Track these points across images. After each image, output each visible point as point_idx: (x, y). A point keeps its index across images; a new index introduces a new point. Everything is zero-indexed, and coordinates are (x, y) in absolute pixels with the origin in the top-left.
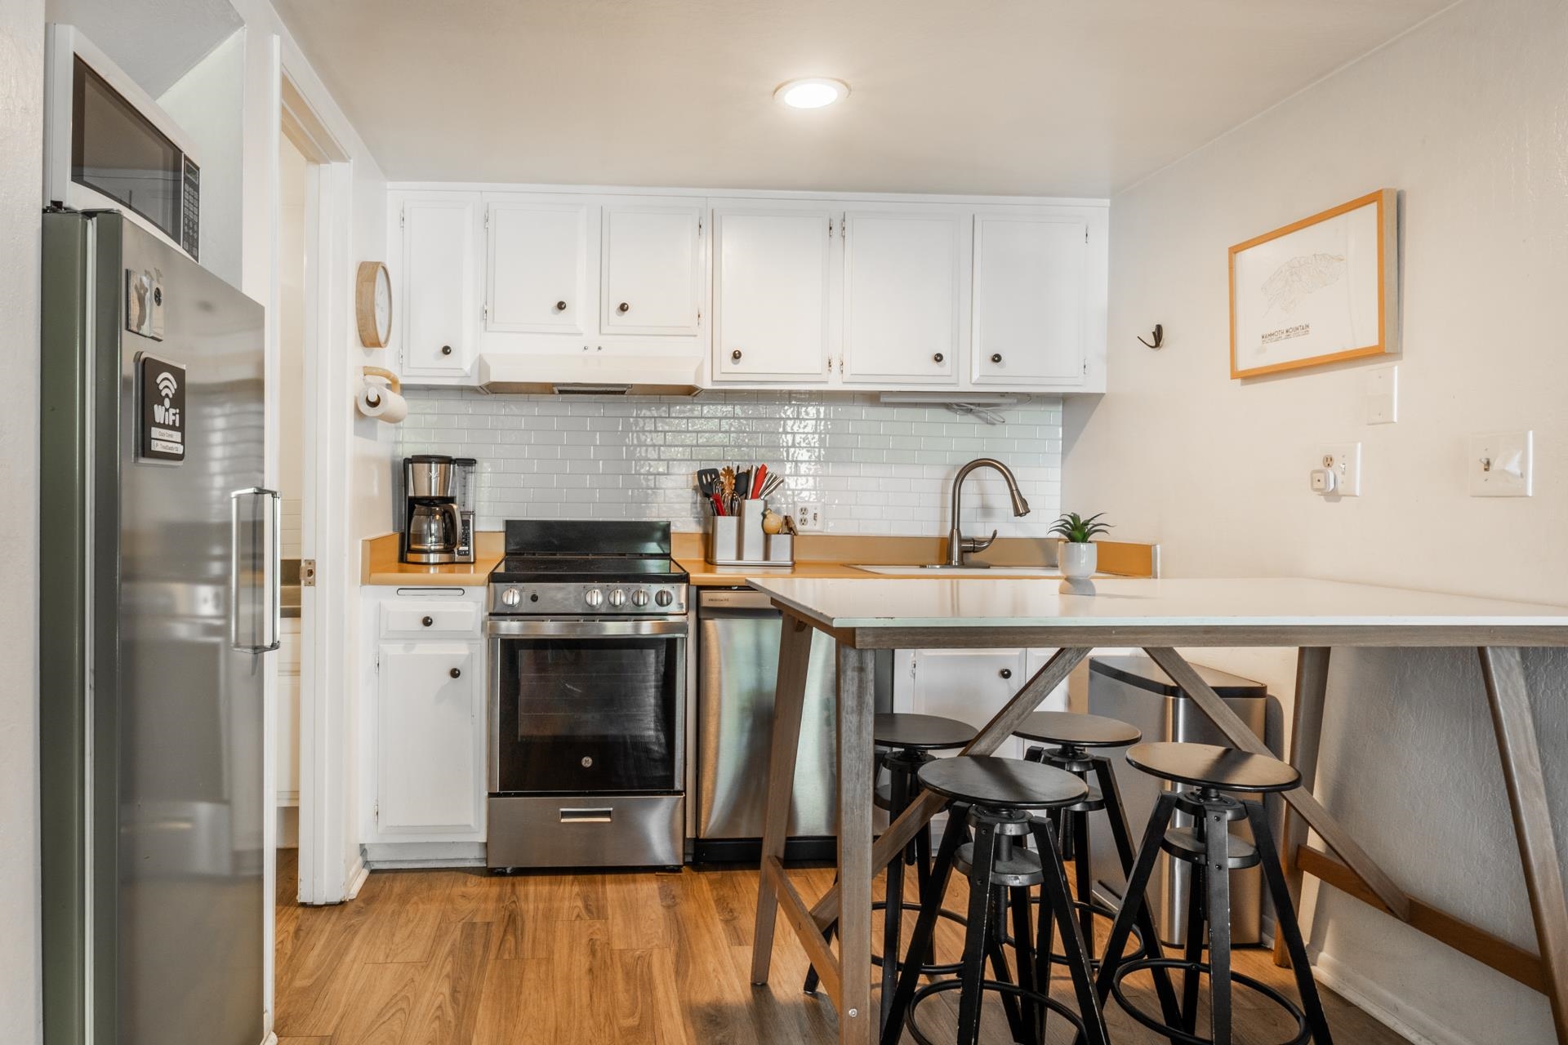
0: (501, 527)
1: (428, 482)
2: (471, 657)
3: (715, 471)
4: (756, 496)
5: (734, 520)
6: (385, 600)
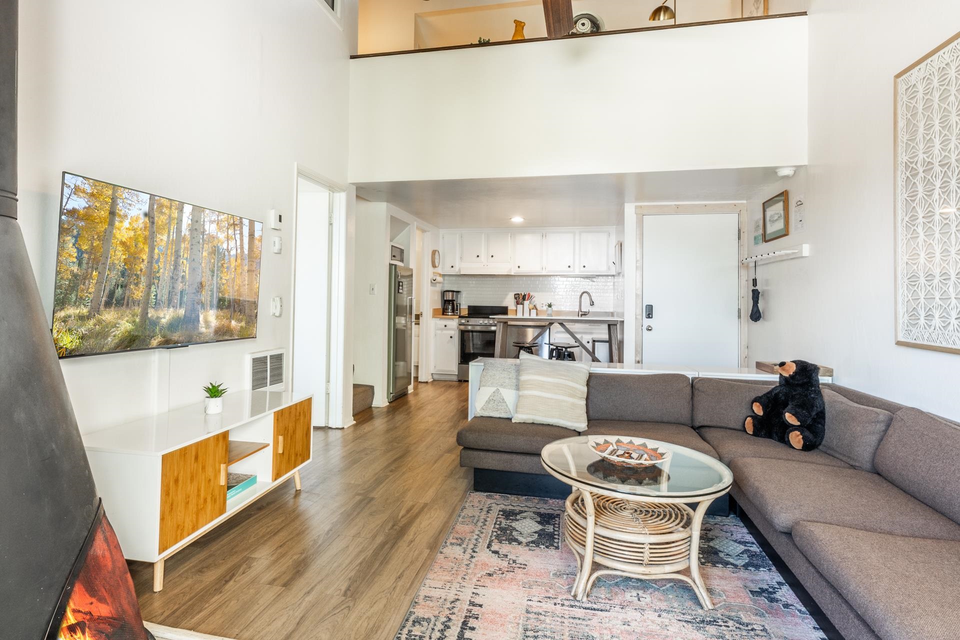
0: (467, 307)
1: (449, 296)
2: (455, 334)
3: (519, 294)
4: (528, 299)
5: (522, 306)
6: (437, 322)
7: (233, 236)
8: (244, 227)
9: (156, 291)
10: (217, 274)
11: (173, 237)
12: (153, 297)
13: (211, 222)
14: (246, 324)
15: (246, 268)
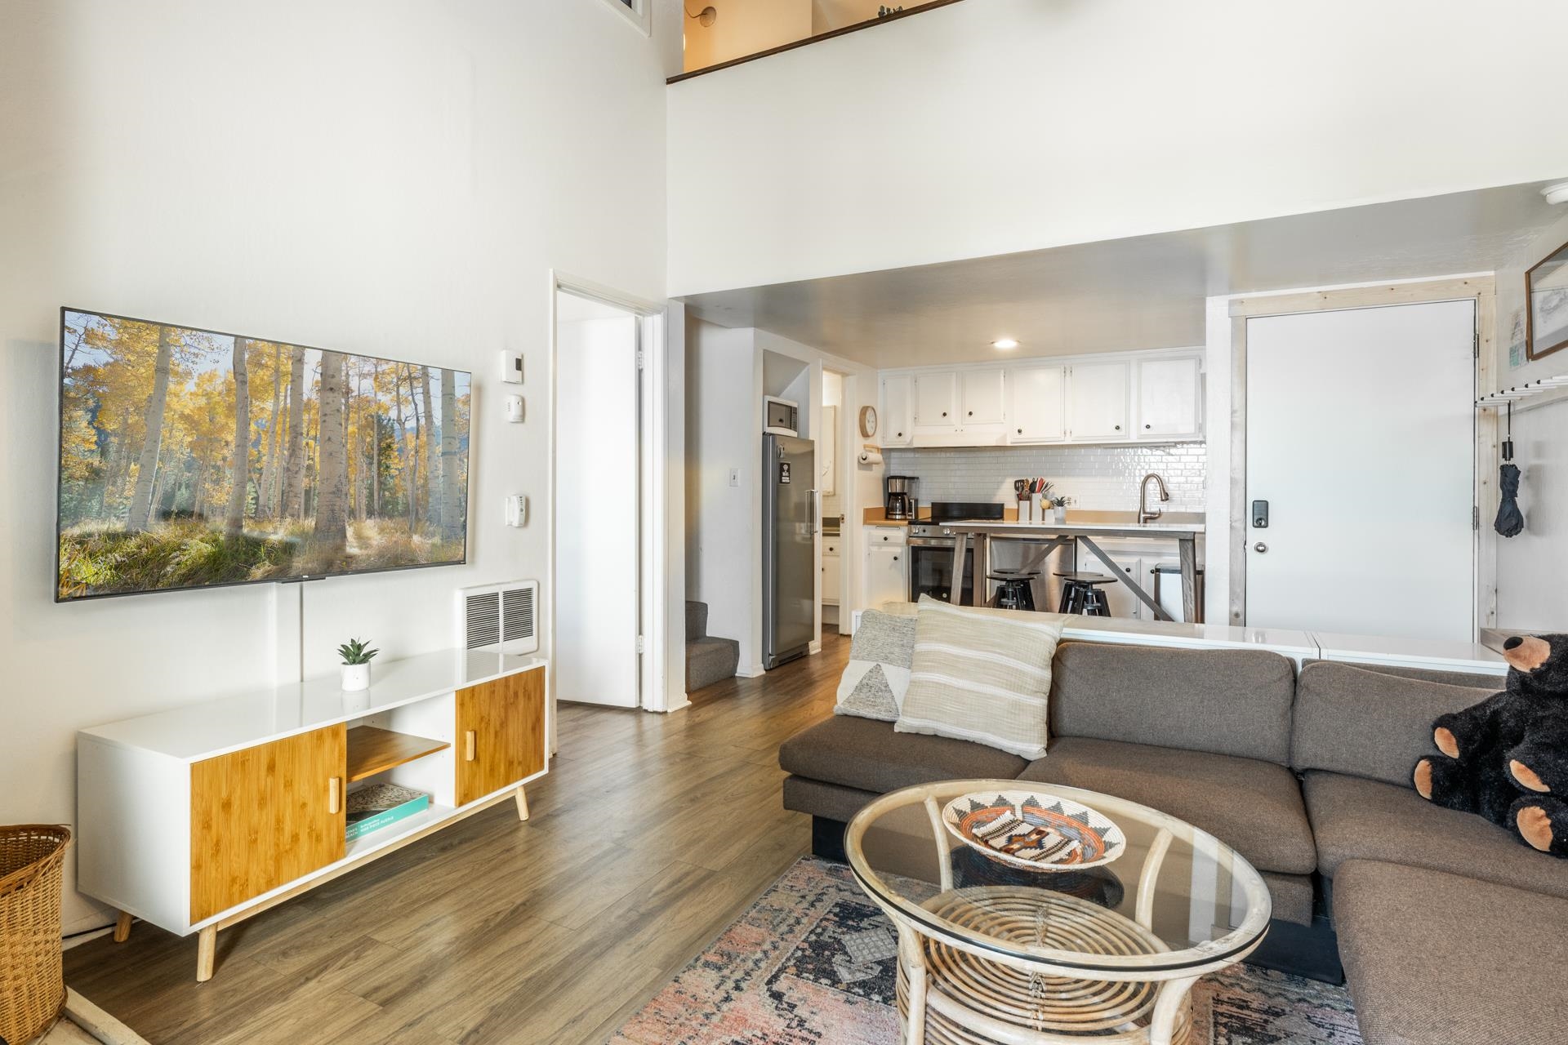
0: (930, 506)
1: (897, 486)
2: (902, 553)
3: (1023, 481)
4: (1039, 491)
5: (1028, 502)
6: (872, 531)
7: (410, 398)
8: (432, 382)
9: (256, 492)
10: (379, 462)
11: (285, 403)
12: (250, 501)
13: (362, 376)
14: (442, 539)
15: (439, 449)
